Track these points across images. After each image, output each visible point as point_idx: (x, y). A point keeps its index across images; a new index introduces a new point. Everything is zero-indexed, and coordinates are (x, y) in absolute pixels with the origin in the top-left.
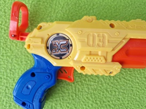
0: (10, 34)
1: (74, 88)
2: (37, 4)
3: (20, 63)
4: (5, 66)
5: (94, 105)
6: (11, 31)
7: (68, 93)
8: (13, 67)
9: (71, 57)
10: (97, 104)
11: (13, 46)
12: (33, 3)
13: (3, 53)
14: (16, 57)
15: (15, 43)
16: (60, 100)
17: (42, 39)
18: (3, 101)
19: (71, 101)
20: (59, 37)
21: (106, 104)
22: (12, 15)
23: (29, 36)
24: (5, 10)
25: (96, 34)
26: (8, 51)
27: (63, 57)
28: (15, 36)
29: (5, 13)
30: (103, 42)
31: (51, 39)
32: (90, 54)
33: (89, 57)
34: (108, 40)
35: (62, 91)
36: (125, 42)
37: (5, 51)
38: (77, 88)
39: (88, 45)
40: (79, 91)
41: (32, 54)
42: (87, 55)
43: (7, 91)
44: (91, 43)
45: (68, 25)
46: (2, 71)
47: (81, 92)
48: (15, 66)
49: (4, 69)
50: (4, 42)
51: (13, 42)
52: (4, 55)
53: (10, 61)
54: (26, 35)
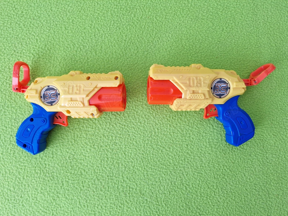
0: (13, 88)
1: (73, 135)
2: (37, 60)
3: (23, 113)
4: (10, 116)
5: (92, 149)
6: (13, 86)
7: (68, 139)
8: (17, 117)
9: (59, 103)
10: (95, 149)
11: (17, 98)
12: (34, 59)
13: (8, 105)
14: (20, 108)
15: (19, 95)
16: (60, 146)
17: (37, 91)
18: (8, 148)
19: (70, 147)
20: (49, 89)
21: (104, 148)
22: (14, 73)
23: (29, 88)
24: (9, 66)
25: (75, 86)
26: (13, 102)
27: (53, 104)
28: (17, 89)
29: (10, 69)
30: (80, 91)
31: (44, 90)
32: (72, 100)
33: (70, 102)
34: (83, 89)
35: (62, 138)
36: (97, 90)
37: (10, 102)
38: (75, 135)
39: (69, 93)
40: (77, 137)
41: (31, 103)
42: (69, 101)
43: (12, 139)
44: (71, 92)
45: (56, 79)
46: (7, 120)
47: (80, 137)
48: (19, 116)
49: (9, 119)
50: (9, 95)
51: (17, 94)
52: (9, 106)
53: (15, 111)
54: (27, 88)
